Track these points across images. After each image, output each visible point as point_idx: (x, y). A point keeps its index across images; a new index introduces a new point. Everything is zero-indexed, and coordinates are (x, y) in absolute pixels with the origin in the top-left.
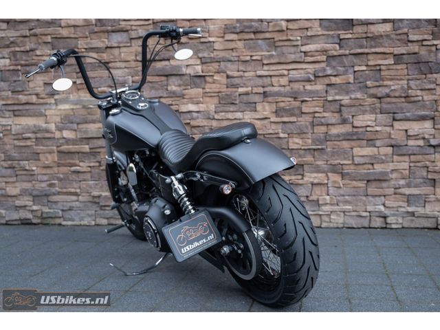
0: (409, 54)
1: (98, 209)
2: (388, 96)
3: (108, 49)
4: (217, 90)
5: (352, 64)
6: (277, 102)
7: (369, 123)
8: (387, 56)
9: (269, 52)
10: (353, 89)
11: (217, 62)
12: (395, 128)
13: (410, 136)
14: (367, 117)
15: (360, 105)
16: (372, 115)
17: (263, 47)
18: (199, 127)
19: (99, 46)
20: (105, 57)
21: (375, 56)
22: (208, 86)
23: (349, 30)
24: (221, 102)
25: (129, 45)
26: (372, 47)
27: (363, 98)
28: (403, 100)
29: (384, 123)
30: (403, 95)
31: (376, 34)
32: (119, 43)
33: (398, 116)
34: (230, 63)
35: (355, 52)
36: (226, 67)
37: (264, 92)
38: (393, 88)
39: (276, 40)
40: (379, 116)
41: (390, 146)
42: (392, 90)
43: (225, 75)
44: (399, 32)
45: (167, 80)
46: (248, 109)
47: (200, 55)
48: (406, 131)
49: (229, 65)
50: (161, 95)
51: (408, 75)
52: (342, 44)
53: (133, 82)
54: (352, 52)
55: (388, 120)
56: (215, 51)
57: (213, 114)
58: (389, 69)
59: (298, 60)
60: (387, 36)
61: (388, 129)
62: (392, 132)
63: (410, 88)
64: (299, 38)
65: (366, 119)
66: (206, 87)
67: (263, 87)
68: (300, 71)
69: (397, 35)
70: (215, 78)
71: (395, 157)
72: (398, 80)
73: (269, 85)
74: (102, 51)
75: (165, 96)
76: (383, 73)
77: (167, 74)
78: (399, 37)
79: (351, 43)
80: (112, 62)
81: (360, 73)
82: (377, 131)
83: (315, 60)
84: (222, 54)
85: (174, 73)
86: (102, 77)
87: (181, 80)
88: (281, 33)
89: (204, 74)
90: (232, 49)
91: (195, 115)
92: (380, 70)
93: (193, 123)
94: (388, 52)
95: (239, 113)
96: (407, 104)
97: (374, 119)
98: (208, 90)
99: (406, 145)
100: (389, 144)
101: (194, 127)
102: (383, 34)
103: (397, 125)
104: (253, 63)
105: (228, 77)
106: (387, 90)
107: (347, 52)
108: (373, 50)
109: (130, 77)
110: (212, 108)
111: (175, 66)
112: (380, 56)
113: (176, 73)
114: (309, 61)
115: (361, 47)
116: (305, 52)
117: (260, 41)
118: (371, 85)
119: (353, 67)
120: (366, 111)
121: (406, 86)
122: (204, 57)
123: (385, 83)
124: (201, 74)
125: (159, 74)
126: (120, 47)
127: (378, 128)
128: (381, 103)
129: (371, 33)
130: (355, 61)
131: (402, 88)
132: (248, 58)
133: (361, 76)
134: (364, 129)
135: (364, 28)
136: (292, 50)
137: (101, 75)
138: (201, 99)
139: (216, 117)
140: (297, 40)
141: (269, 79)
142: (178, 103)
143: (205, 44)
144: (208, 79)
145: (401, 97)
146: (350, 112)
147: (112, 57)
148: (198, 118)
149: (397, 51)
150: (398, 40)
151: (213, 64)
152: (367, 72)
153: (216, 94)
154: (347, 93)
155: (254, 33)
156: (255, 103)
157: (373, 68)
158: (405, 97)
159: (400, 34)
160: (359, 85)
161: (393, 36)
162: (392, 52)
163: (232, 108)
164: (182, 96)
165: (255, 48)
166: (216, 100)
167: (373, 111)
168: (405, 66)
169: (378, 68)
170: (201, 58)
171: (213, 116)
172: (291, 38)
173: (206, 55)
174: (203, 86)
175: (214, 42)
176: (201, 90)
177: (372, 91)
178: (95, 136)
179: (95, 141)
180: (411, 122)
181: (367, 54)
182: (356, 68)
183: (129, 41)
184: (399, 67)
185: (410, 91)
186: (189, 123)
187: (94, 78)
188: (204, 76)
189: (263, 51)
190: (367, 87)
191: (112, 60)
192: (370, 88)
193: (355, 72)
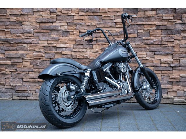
0: (163, 25)
1: (14, 92)
2: (152, 44)
3: (22, 15)
4: (75, 38)
5: (137, 29)
6: (102, 45)
7: (144, 56)
8: (153, 26)
9: (99, 21)
10: (137, 40)
11: (75, 25)
12: (155, 58)
13: (162, 62)
14: (143, 53)
15: (140, 47)
16: (145, 52)
17: (97, 19)
18: (66, 54)
19: (17, 14)
20: (20, 19)
21: (147, 26)
22: (70, 36)
23: (136, 13)
24: (77, 44)
25: (32, 14)
26: (146, 21)
27: (141, 44)
28: (159, 46)
29: (150, 56)
30: (159, 44)
31: (148, 16)
32: (28, 13)
33: (157, 53)
34: (81, 26)
35: (138, 24)
36: (79, 27)
37: (97, 40)
38: (155, 40)
39: (103, 16)
40: (148, 53)
41: (153, 66)
42: (155, 41)
43: (79, 31)
44: (159, 15)
45: (51, 32)
46: (89, 48)
47: (67, 21)
48: (160, 60)
49: (81, 27)
50: (48, 39)
51: (162, 35)
52: (133, 20)
53: (34, 32)
54: (137, 23)
55: (152, 55)
56: (74, 20)
57: (73, 49)
58: (153, 32)
59: (113, 26)
60: (153, 17)
61: (152, 59)
62: (154, 60)
63: (162, 40)
64: (113, 16)
65: (142, 54)
66: (69, 36)
67: (96, 38)
68: (113, 31)
69: (157, 16)
70: (74, 32)
71: (154, 71)
72: (157, 37)
73: (99, 37)
74: (19, 16)
75: (50, 39)
76: (150, 34)
77: (51, 29)
78: (158, 18)
79: (137, 19)
80: (24, 22)
81: (140, 33)
82: (147, 59)
83: (121, 26)
84: (77, 22)
85: (55, 29)
86: (18, 29)
87: (58, 32)
88: (105, 13)
89: (69, 30)
90: (82, 20)
91: (64, 49)
92: (149, 32)
93: (63, 53)
94: (154, 24)
95: (85, 49)
96: (160, 48)
97: (146, 54)
98: (70, 38)
99: (160, 66)
100: (152, 65)
101: (64, 55)
102: (151, 16)
103: (156, 57)
104: (92, 26)
105: (80, 32)
106: (152, 41)
107: (135, 23)
108: (147, 23)
109: (33, 30)
110: (72, 46)
111: (55, 26)
112: (149, 26)
113: (56, 29)
114: (118, 26)
115: (141, 21)
116: (116, 23)
117: (95, 16)
118: (145, 39)
119: (137, 30)
120: (142, 50)
121: (161, 40)
122: (69, 23)
123: (152, 38)
124: (67, 30)
125: (47, 29)
126: (28, 15)
127: (147, 58)
128: (149, 47)
129: (146, 15)
130: (138, 28)
131: (159, 41)
132: (90, 24)
133: (141, 34)
134: (141, 58)
135: (143, 13)
136: (110, 21)
137: (18, 27)
138: (67, 42)
139: (74, 50)
140: (113, 17)
141: (99, 34)
142: (56, 43)
143: (70, 17)
144: (71, 33)
145: (158, 44)
146: (136, 51)
147: (24, 19)
148: (65, 50)
149: (157, 24)
150: (158, 19)
151: (73, 26)
152: (143, 33)
153: (74, 40)
154: (134, 42)
155: (93, 12)
156: (92, 45)
157: (146, 31)
158: (160, 45)
159: (159, 16)
160: (140, 38)
161: (156, 17)
162: (155, 24)
163: (81, 47)
164: (58, 40)
165: (93, 19)
166: (74, 43)
167: (146, 50)
168: (160, 31)
169: (149, 31)
170: (68, 23)
171: (73, 50)
172: (110, 16)
173: (70, 21)
174: (68, 36)
175: (74, 16)
176: (67, 37)
177: (145, 41)
178: (14, 57)
179: (14, 59)
180: (162, 56)
181: (144, 24)
182: (139, 31)
183: (32, 12)
184: (158, 31)
185: (162, 42)
186: (61, 53)
187: (15, 29)
188: (69, 31)
189: (96, 21)
190: (143, 39)
191: (24, 21)
192: (144, 40)
193: (138, 32)
